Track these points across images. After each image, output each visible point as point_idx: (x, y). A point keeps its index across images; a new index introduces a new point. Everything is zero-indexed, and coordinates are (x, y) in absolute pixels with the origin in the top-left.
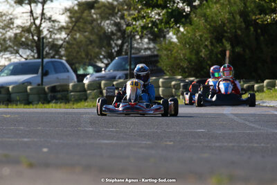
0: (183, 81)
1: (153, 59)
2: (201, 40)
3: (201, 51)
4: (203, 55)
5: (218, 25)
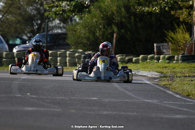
0: (84, 54)
1: (63, 36)
2: (97, 24)
3: (97, 32)
4: (97, 34)
5: (109, 14)
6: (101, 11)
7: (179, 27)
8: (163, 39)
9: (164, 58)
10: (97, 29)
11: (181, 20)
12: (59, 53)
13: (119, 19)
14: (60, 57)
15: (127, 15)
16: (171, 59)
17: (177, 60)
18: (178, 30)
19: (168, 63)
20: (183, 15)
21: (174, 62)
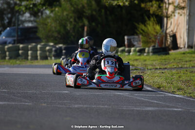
0: (55, 47)
2: (67, 18)
3: (67, 25)
4: (68, 28)
5: (79, 7)
6: (71, 4)
7: (149, 20)
8: (133, 32)
9: (135, 51)
10: (68, 23)
11: (151, 12)
12: (30, 46)
13: (90, 12)
14: (31, 50)
15: (98, 9)
16: (142, 51)
17: (148, 53)
18: (148, 22)
19: (139, 55)
20: (153, 7)
21: (145, 54)
